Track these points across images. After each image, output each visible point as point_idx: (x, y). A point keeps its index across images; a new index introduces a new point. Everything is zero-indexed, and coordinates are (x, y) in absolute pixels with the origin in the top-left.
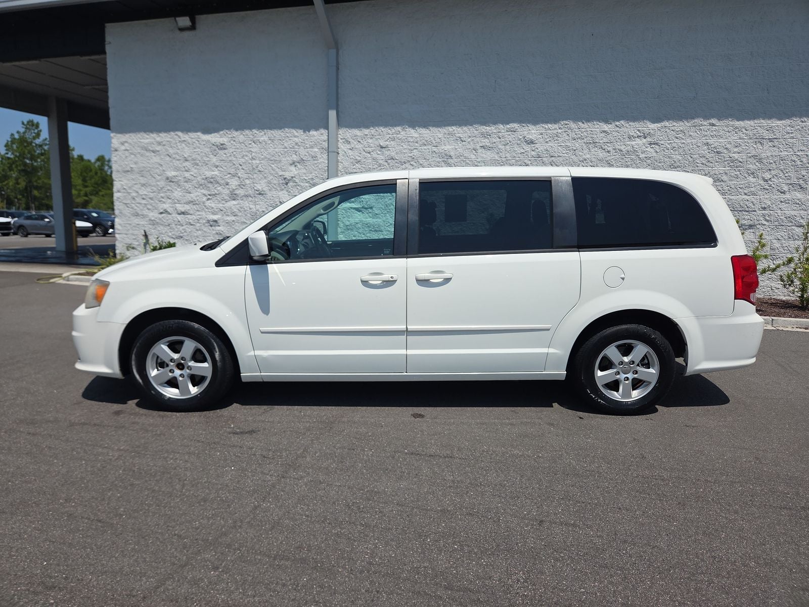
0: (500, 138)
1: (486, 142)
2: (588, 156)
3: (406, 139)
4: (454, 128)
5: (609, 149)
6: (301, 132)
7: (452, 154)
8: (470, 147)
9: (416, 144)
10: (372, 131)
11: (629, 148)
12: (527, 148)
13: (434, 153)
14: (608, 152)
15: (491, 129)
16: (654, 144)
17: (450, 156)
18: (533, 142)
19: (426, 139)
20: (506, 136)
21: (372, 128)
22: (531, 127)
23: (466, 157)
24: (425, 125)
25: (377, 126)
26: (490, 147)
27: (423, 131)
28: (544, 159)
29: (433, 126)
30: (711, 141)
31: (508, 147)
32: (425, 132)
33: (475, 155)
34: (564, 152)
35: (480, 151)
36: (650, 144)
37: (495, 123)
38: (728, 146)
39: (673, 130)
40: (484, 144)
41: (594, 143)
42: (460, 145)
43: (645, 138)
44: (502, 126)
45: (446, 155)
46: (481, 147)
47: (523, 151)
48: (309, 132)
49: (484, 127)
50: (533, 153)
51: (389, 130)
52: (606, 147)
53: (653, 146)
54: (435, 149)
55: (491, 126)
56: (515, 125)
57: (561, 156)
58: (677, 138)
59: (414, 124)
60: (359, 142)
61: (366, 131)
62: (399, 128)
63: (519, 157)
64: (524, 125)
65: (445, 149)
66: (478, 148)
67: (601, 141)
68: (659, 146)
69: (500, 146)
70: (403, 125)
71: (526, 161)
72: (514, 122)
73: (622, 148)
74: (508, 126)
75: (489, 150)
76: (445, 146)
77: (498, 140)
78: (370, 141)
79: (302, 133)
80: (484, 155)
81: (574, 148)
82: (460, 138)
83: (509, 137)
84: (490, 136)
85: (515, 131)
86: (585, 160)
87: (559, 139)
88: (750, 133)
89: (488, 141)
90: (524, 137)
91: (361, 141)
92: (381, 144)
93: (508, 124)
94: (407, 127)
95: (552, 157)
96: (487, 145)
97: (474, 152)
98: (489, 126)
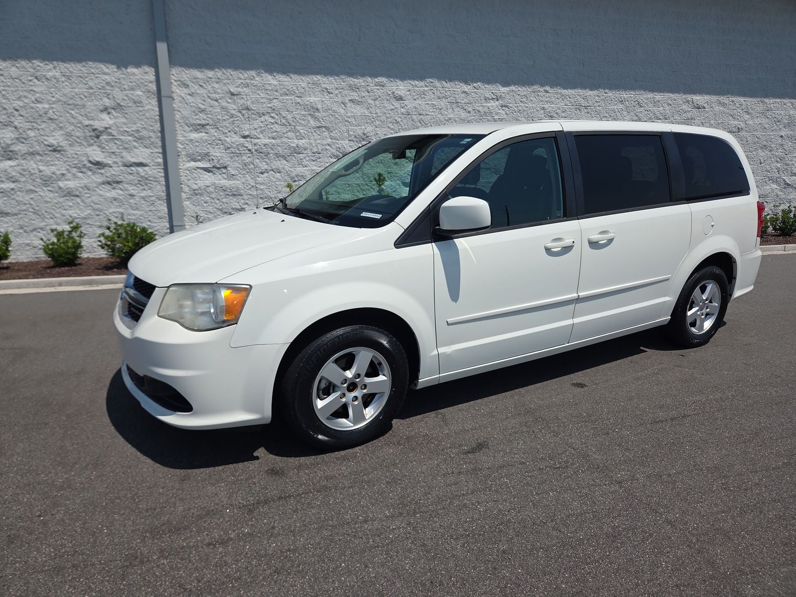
0: (369, 92)
1: (354, 95)
2: (452, 116)
3: (263, 86)
4: (319, 78)
5: (469, 109)
6: (113, 68)
7: (319, 106)
8: (338, 100)
9: (276, 93)
10: (219, 73)
11: (486, 109)
12: (397, 104)
13: (299, 105)
14: (469, 112)
15: (359, 81)
16: (505, 106)
17: (317, 109)
18: (402, 99)
19: (287, 87)
20: (375, 90)
21: (218, 70)
22: (399, 82)
23: (334, 112)
24: (285, 72)
25: (223, 67)
26: (359, 102)
27: (282, 78)
28: (414, 117)
29: (295, 73)
30: (546, 106)
31: (377, 102)
32: (286, 79)
33: (344, 109)
34: (431, 110)
35: (349, 105)
36: (502, 106)
37: (363, 75)
38: (558, 111)
39: (518, 95)
40: (353, 97)
41: (456, 103)
42: (327, 97)
43: (497, 101)
44: (370, 79)
45: (313, 108)
46: (350, 100)
47: (393, 108)
48: (126, 68)
49: (352, 79)
50: (403, 110)
51: (241, 75)
52: (467, 107)
53: (504, 108)
54: (298, 100)
55: (359, 79)
56: (383, 80)
57: (428, 115)
58: (522, 102)
59: (271, 69)
60: (201, 86)
61: (210, 74)
62: (253, 73)
63: (389, 114)
64: (392, 80)
65: (312, 101)
66: (347, 101)
67: (462, 102)
68: (509, 109)
69: (370, 101)
70: (258, 69)
71: (396, 118)
72: (382, 76)
73: (480, 109)
74: (376, 80)
75: (358, 104)
76: (310, 97)
77: (367, 94)
78: (216, 86)
79: (115, 70)
80: (354, 110)
81: (440, 107)
82: (327, 89)
83: (379, 92)
84: (358, 89)
85: (383, 86)
86: (450, 119)
87: (426, 97)
88: (572, 100)
89: (357, 95)
90: (393, 93)
91: (204, 85)
92: (232, 91)
93: (376, 78)
94: (263, 71)
95: (421, 115)
96: (356, 99)
97: (343, 106)
98: (357, 78)
